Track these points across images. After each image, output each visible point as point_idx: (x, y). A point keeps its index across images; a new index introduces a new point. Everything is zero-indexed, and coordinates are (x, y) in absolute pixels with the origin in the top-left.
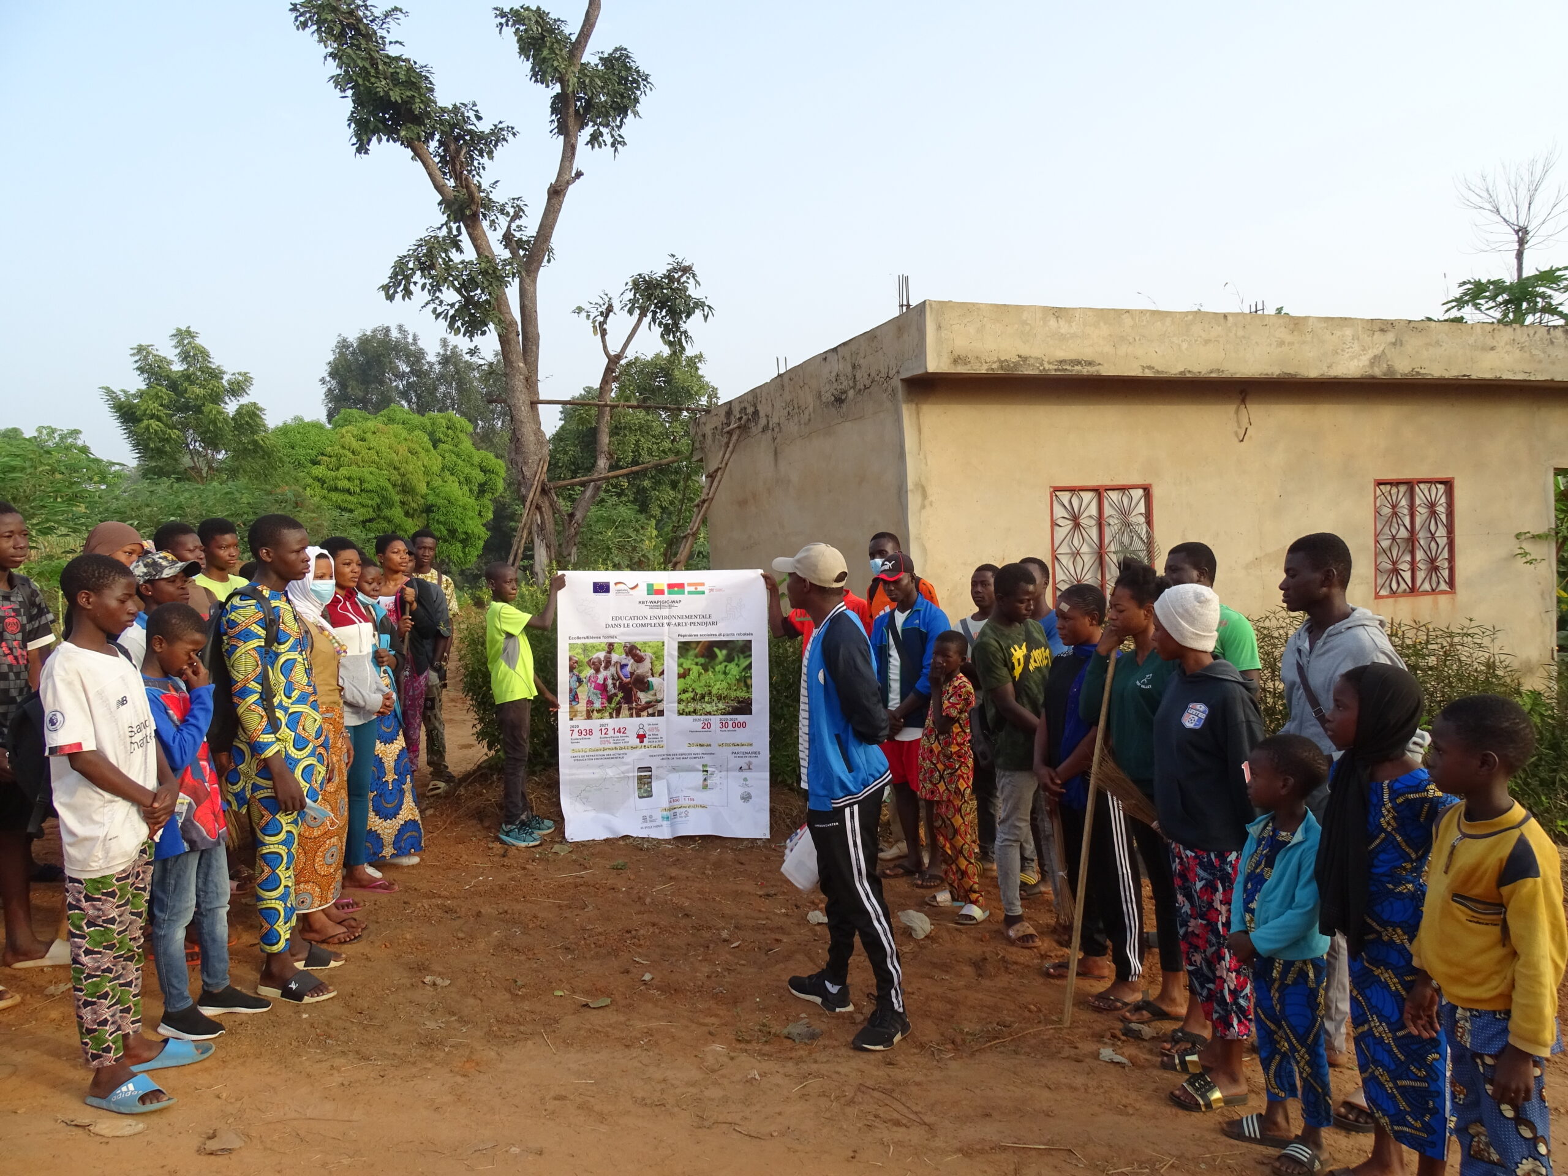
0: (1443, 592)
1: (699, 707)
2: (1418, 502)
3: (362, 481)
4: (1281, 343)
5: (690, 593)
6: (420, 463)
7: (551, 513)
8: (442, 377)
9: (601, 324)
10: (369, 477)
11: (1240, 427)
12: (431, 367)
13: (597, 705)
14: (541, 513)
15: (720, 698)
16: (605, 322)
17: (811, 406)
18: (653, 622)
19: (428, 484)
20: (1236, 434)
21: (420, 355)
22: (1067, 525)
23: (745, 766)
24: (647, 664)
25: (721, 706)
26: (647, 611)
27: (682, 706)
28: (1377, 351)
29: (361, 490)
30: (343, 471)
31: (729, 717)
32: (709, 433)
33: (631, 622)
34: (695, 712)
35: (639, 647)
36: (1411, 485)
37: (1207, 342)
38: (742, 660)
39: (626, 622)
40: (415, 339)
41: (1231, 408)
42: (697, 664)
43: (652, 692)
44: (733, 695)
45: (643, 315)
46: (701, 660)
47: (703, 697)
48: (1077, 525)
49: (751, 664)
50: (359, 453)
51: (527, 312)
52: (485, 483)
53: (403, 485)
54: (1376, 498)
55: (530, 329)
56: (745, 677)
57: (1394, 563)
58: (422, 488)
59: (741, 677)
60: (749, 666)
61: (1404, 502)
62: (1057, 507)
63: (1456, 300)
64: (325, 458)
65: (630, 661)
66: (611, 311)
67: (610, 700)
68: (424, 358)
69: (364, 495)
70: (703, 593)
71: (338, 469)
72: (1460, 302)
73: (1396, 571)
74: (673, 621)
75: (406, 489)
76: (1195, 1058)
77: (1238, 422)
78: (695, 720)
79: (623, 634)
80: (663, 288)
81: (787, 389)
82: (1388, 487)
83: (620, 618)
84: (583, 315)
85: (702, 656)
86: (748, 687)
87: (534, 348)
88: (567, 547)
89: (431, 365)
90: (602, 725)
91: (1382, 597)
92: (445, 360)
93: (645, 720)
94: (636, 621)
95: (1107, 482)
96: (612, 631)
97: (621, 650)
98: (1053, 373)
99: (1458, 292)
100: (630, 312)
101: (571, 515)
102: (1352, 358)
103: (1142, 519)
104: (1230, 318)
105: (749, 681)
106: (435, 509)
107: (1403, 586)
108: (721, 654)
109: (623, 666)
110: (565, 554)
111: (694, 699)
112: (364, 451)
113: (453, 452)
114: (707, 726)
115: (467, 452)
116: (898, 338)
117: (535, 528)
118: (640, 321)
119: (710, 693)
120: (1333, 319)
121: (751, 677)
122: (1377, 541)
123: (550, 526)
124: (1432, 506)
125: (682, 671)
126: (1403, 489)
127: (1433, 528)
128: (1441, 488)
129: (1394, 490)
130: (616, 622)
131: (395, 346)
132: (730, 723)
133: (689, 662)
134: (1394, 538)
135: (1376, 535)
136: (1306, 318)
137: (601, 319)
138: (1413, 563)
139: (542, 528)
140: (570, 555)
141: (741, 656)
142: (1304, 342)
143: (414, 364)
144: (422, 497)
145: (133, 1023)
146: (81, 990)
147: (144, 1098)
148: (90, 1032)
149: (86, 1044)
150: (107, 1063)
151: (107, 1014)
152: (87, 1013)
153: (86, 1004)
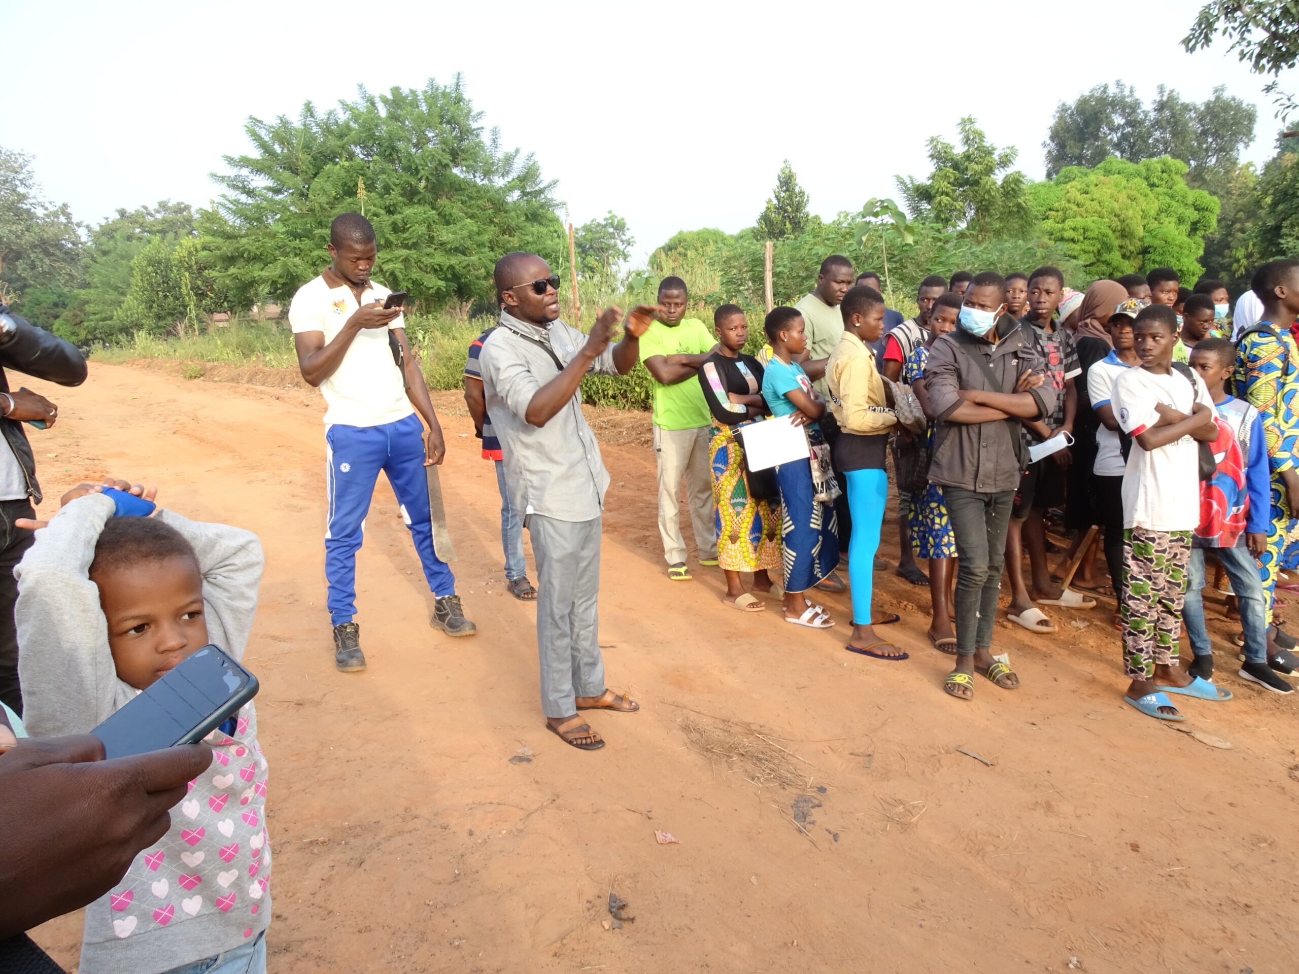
3: (1085, 230)
6: (1138, 209)
8: (1157, 124)
10: (1092, 226)
12: (1146, 116)
19: (1144, 226)
21: (1135, 106)
29: (1085, 238)
30: (1069, 223)
40: (1131, 91)
50: (1083, 206)
52: (1198, 222)
53: (1123, 230)
58: (1140, 232)
64: (1053, 213)
68: (1139, 107)
69: (1086, 242)
71: (1063, 221)
75: (1125, 234)
89: (1146, 114)
92: (1161, 107)
106: (1151, 250)
112: (1088, 203)
113: (1166, 194)
115: (1182, 193)
131: (1113, 101)
143: (1129, 115)
144: (1139, 240)
145: (1172, 658)
146: (1127, 623)
147: (1162, 709)
148: (1131, 653)
149: (1127, 661)
150: (1140, 679)
151: (1143, 645)
152: (1130, 640)
153: (1130, 634)
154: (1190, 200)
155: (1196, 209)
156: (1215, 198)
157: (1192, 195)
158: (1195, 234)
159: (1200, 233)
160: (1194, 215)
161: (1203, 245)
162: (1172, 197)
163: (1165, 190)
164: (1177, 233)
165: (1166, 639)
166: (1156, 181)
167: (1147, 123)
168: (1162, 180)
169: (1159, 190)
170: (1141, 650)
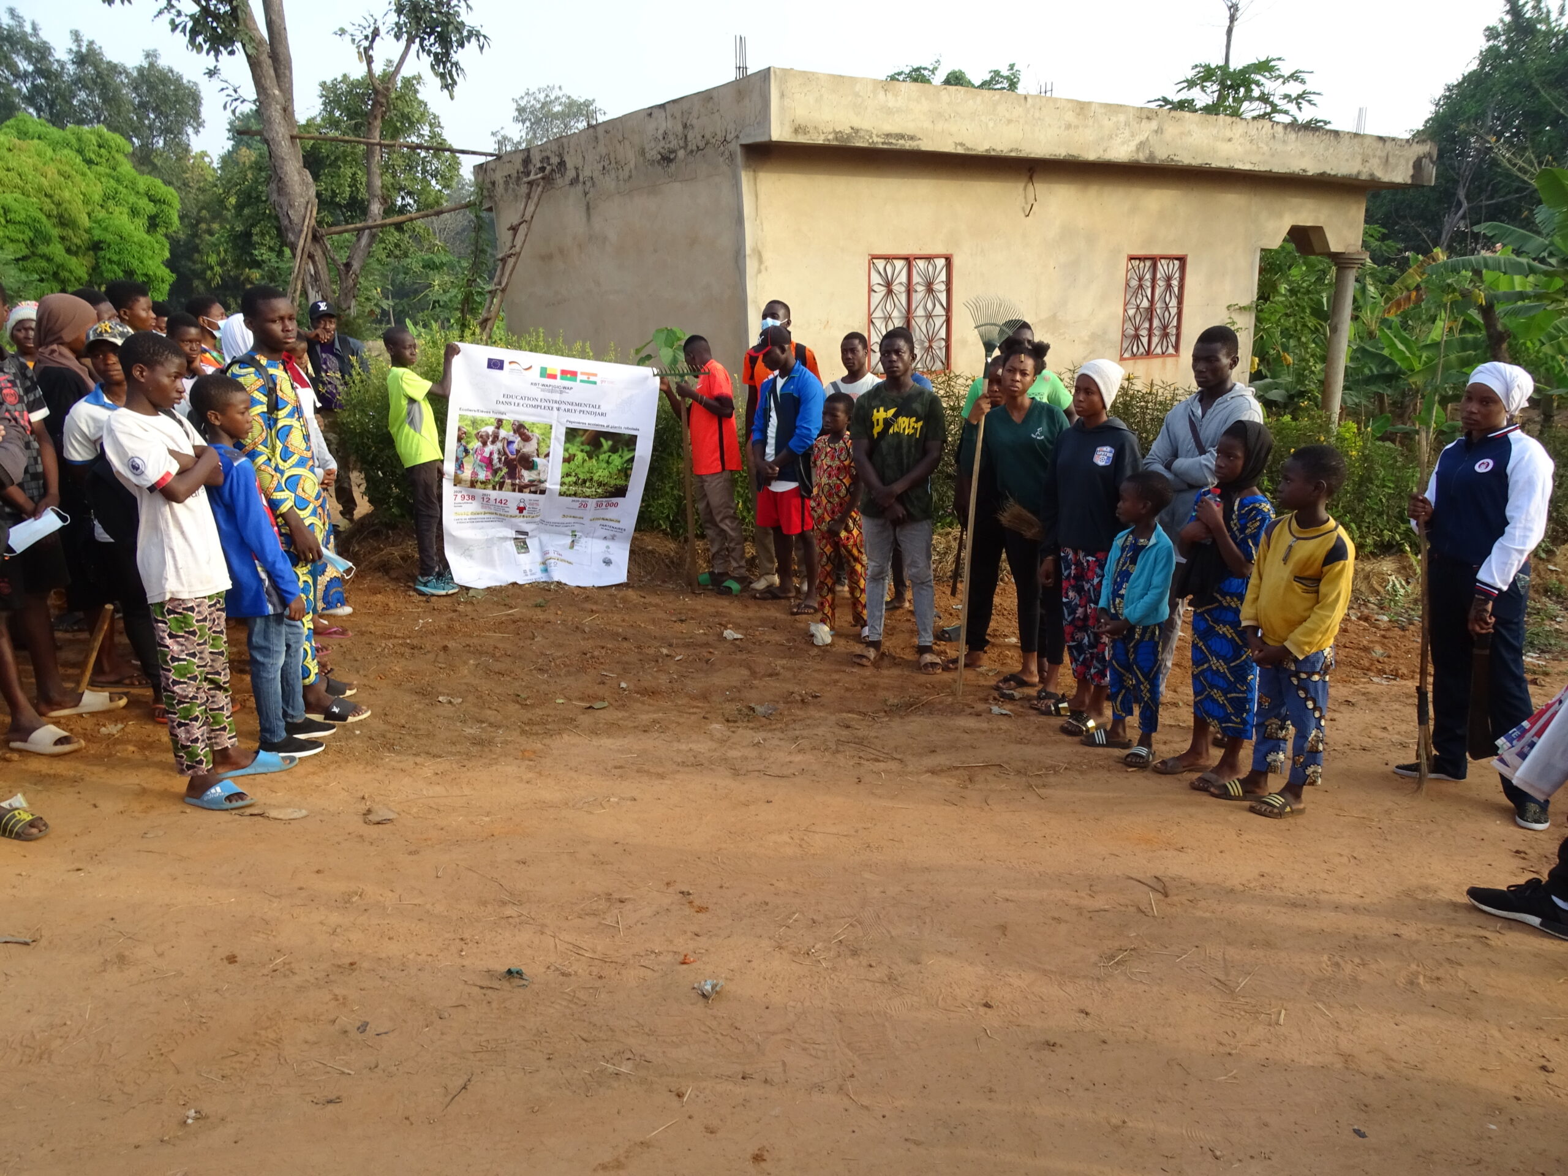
0: (1171, 355)
2: (1159, 276)
4: (1068, 127)
6: (76, 190)
7: (324, 263)
9: (366, 50)
11: (1027, 203)
14: (314, 263)
16: (371, 47)
17: (632, 164)
19: (89, 214)
20: (1024, 209)
22: (881, 291)
24: (533, 444)
28: (1142, 137)
32: (500, 181)
36: (1154, 260)
37: (1010, 121)
41: (1021, 186)
43: (535, 472)
45: (410, 41)
48: (890, 292)
51: (275, 29)
52: (156, 216)
53: (60, 216)
54: (1127, 271)
55: (280, 49)
57: (1137, 329)
58: (83, 220)
61: (1148, 276)
62: (874, 275)
63: (1187, 81)
65: (517, 439)
66: (377, 35)
72: (1191, 84)
73: (1137, 337)
75: (64, 221)
76: (1065, 705)
77: (1025, 198)
80: (431, 11)
81: (602, 142)
82: (1137, 262)
84: (347, 38)
87: (287, 72)
88: (345, 300)
91: (1125, 359)
92: (81, 59)
95: (917, 251)
98: (881, 146)
99: (1190, 74)
100: (398, 37)
101: (348, 265)
102: (1123, 143)
103: (943, 287)
104: (1029, 99)
106: (104, 246)
107: (1141, 350)
109: (510, 443)
110: (344, 306)
115: (130, 177)
116: (739, 102)
117: (309, 278)
118: (408, 48)
120: (1110, 105)
122: (1125, 310)
123: (324, 275)
124: (1169, 279)
126: (1148, 263)
127: (1167, 300)
128: (1177, 262)
129: (1142, 265)
134: (1138, 307)
135: (1126, 304)
136: (1089, 103)
137: (366, 44)
138: (1150, 329)
139: (316, 278)
140: (349, 308)
142: (1086, 126)
144: (86, 231)
145: (230, 738)
146: (175, 713)
147: (229, 798)
148: (184, 747)
149: (182, 757)
150: (200, 773)
151: (197, 733)
152: (181, 733)
153: (180, 725)
154: (142, 187)
155: (151, 200)
156: (171, 189)
157: (144, 181)
158: (155, 231)
159: (161, 231)
160: (151, 208)
161: (168, 245)
162: (118, 181)
163: (108, 171)
164: (133, 227)
165: (220, 718)
166: (93, 157)
167: (65, 78)
168: (101, 157)
169: (101, 169)
170: (196, 740)
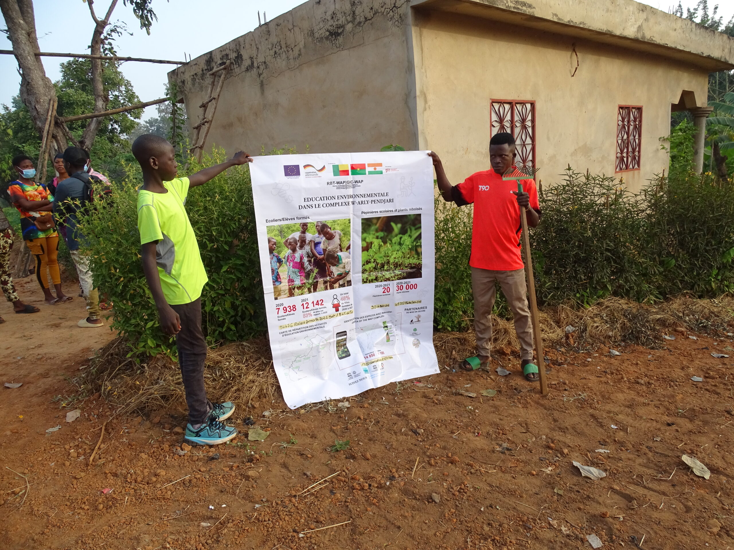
1: (379, 275)
5: (370, 173)
13: (298, 282)
15: (397, 265)
18: (340, 201)
23: (415, 320)
24: (336, 240)
25: (397, 272)
26: (334, 191)
27: (366, 275)
31: (403, 281)
33: (321, 203)
34: (376, 279)
35: (329, 225)
38: (414, 232)
39: (317, 203)
42: (377, 238)
43: (341, 266)
44: (407, 262)
46: (381, 234)
47: (383, 266)
49: (420, 234)
56: (416, 247)
59: (413, 246)
60: (419, 237)
65: (322, 239)
67: (307, 276)
70: (381, 173)
74: (357, 200)
78: (377, 286)
79: (315, 214)
83: (311, 199)
85: (382, 230)
86: (419, 254)
90: (303, 300)
93: (338, 291)
94: (326, 202)
96: (305, 212)
97: (314, 229)
105: (419, 250)
108: (396, 228)
109: (317, 244)
111: (375, 268)
114: (387, 290)
119: (388, 262)
121: (421, 246)
125: (365, 245)
130: (309, 203)
132: (405, 286)
133: (371, 236)
141: (413, 228)
